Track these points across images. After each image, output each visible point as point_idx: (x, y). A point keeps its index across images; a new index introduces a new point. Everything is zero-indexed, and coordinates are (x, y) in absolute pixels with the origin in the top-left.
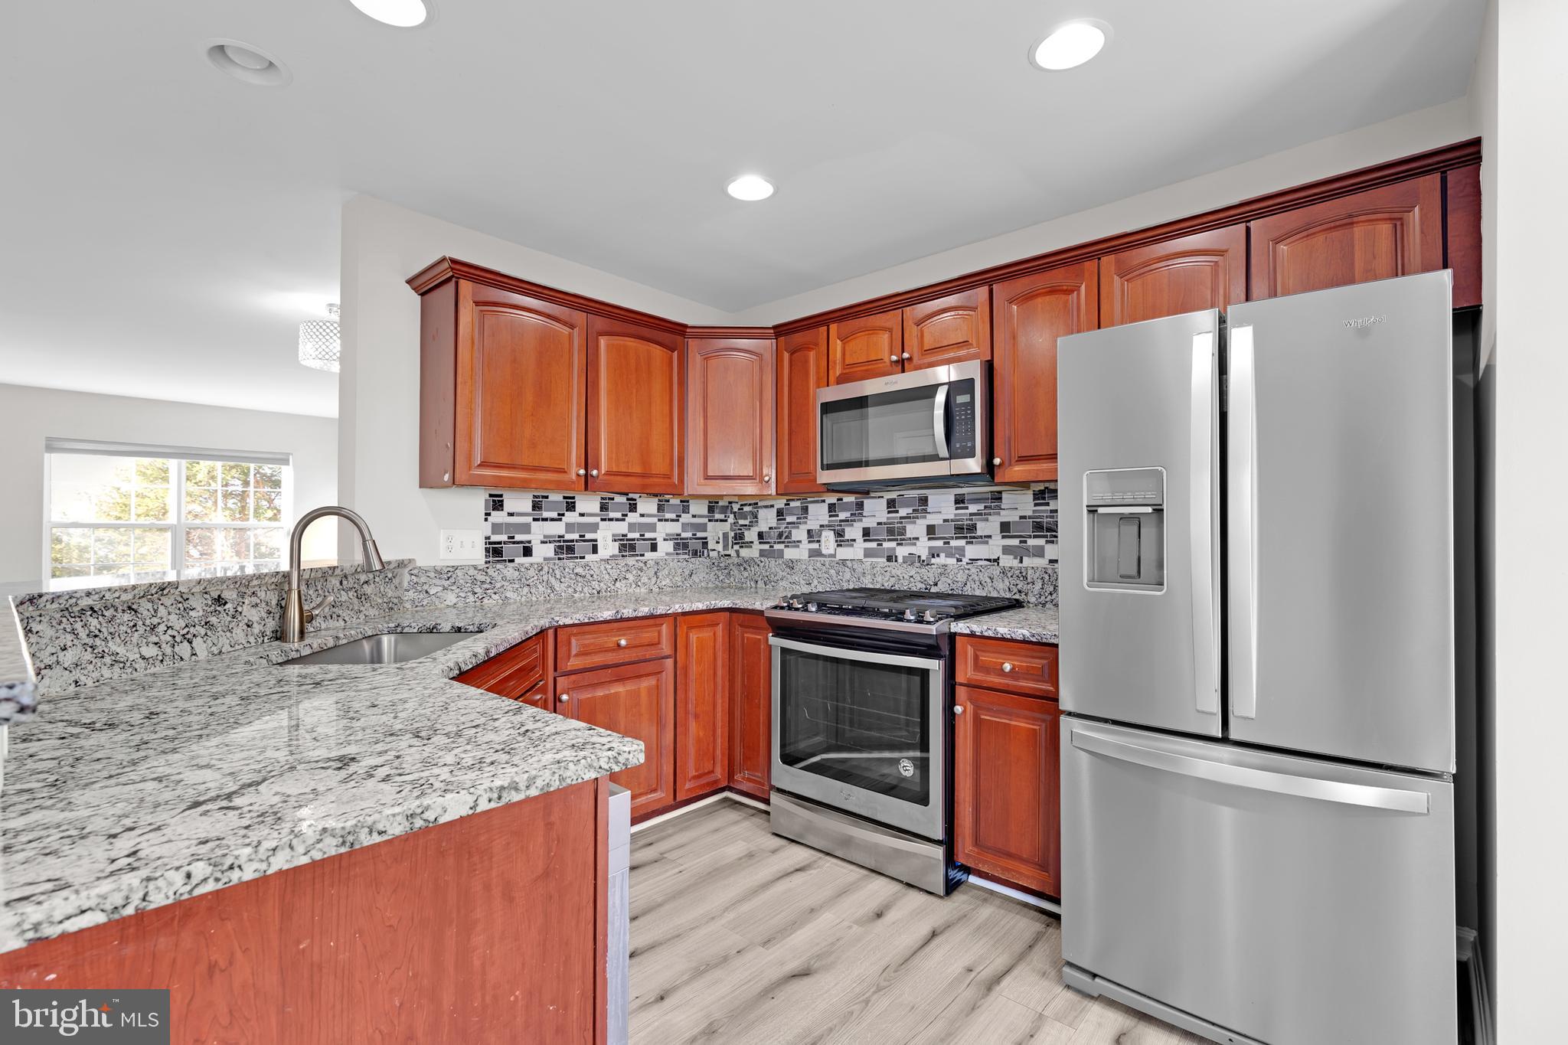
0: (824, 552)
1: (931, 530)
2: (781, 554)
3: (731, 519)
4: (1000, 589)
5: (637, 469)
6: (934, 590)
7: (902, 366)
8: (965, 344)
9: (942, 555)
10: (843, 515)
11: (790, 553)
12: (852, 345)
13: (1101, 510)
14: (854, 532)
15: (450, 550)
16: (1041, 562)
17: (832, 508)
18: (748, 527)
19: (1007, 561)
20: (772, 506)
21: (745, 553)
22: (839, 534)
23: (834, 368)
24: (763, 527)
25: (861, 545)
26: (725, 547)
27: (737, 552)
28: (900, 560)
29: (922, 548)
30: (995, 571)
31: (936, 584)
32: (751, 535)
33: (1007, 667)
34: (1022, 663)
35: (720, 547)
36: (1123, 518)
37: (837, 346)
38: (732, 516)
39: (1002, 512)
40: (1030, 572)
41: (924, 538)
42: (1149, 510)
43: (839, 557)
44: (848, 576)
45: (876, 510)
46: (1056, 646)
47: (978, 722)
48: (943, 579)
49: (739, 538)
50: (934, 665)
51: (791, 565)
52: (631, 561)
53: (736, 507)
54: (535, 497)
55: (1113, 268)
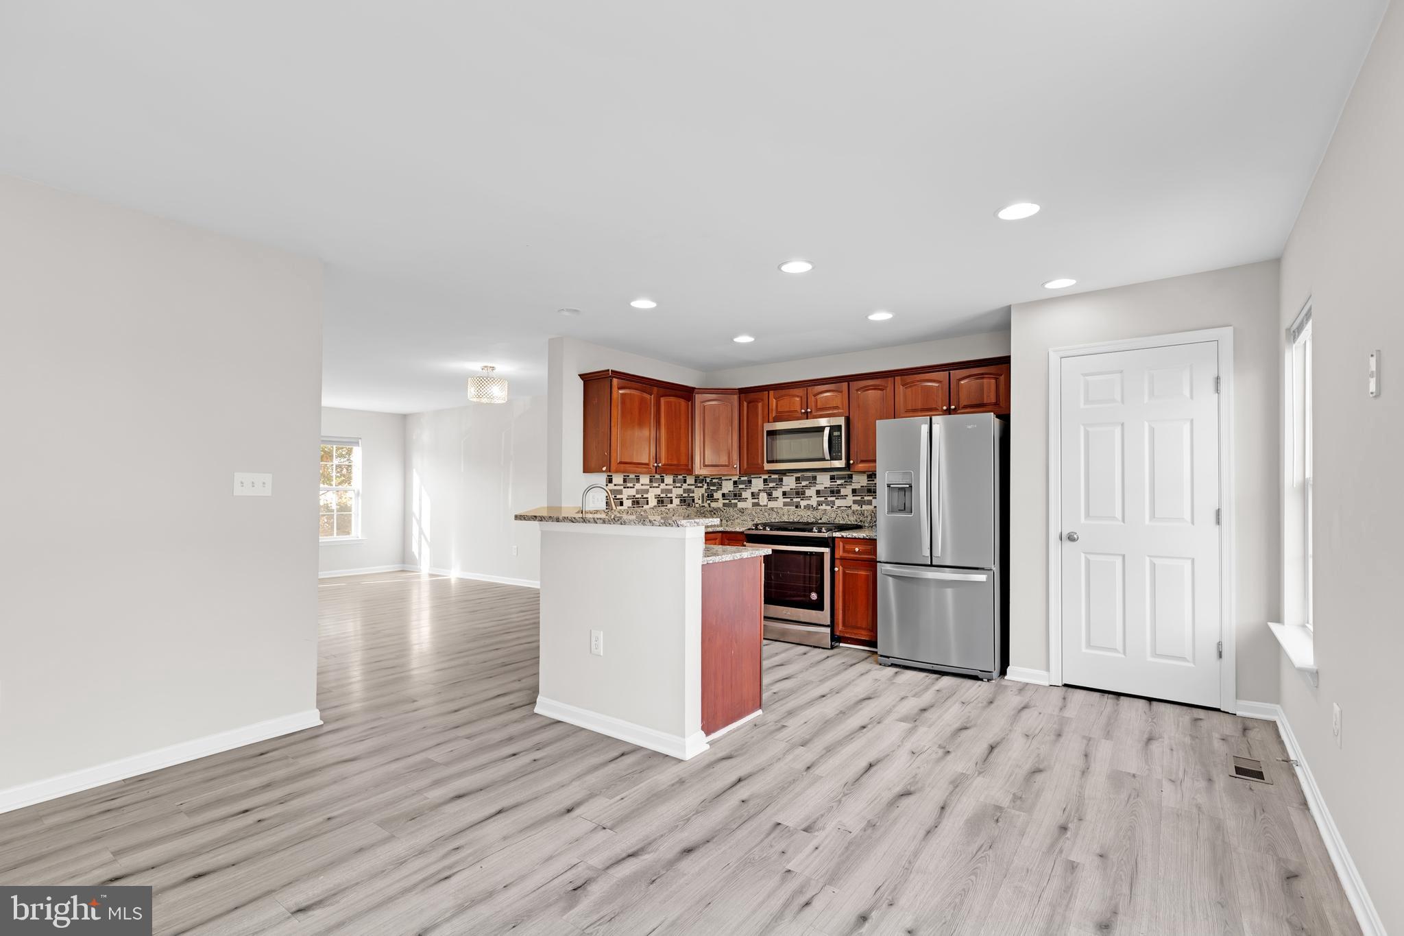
0: (761, 504)
1: (818, 492)
2: (736, 505)
3: (705, 486)
4: (852, 520)
5: (675, 463)
6: (820, 521)
7: (807, 416)
8: (836, 408)
9: (824, 505)
10: (771, 485)
11: (741, 505)
12: (781, 403)
13: (892, 486)
14: (778, 493)
15: (593, 502)
16: (870, 507)
17: (765, 481)
18: (716, 491)
19: (855, 507)
20: (731, 479)
21: (714, 505)
22: (770, 495)
23: (772, 413)
24: (725, 490)
25: (781, 500)
26: (703, 502)
27: (709, 504)
28: (802, 507)
29: (814, 501)
30: (850, 512)
31: (821, 519)
32: (718, 495)
33: (857, 549)
34: (862, 548)
35: (700, 502)
36: (900, 489)
37: (773, 402)
38: (706, 485)
39: (853, 484)
40: (866, 512)
41: (814, 496)
42: (908, 486)
43: (769, 506)
44: (775, 516)
45: (789, 483)
46: (876, 540)
47: (844, 573)
48: (825, 516)
49: (710, 497)
50: (826, 550)
51: (742, 511)
52: (663, 509)
53: (708, 480)
54: (624, 476)
55: (900, 382)
